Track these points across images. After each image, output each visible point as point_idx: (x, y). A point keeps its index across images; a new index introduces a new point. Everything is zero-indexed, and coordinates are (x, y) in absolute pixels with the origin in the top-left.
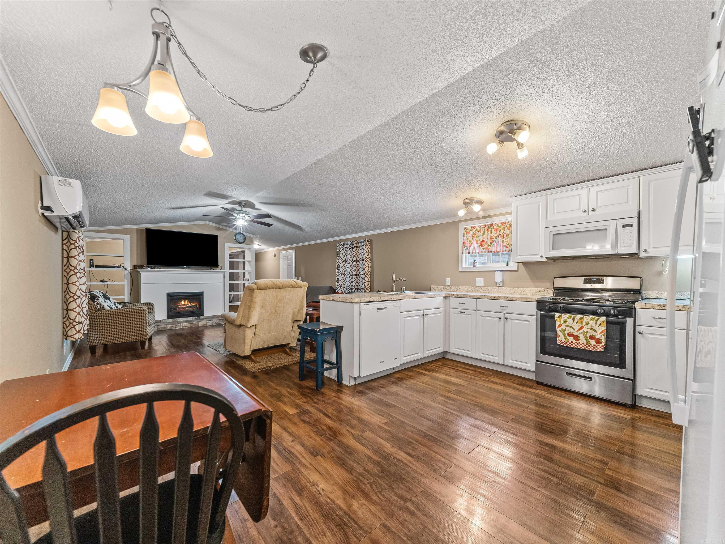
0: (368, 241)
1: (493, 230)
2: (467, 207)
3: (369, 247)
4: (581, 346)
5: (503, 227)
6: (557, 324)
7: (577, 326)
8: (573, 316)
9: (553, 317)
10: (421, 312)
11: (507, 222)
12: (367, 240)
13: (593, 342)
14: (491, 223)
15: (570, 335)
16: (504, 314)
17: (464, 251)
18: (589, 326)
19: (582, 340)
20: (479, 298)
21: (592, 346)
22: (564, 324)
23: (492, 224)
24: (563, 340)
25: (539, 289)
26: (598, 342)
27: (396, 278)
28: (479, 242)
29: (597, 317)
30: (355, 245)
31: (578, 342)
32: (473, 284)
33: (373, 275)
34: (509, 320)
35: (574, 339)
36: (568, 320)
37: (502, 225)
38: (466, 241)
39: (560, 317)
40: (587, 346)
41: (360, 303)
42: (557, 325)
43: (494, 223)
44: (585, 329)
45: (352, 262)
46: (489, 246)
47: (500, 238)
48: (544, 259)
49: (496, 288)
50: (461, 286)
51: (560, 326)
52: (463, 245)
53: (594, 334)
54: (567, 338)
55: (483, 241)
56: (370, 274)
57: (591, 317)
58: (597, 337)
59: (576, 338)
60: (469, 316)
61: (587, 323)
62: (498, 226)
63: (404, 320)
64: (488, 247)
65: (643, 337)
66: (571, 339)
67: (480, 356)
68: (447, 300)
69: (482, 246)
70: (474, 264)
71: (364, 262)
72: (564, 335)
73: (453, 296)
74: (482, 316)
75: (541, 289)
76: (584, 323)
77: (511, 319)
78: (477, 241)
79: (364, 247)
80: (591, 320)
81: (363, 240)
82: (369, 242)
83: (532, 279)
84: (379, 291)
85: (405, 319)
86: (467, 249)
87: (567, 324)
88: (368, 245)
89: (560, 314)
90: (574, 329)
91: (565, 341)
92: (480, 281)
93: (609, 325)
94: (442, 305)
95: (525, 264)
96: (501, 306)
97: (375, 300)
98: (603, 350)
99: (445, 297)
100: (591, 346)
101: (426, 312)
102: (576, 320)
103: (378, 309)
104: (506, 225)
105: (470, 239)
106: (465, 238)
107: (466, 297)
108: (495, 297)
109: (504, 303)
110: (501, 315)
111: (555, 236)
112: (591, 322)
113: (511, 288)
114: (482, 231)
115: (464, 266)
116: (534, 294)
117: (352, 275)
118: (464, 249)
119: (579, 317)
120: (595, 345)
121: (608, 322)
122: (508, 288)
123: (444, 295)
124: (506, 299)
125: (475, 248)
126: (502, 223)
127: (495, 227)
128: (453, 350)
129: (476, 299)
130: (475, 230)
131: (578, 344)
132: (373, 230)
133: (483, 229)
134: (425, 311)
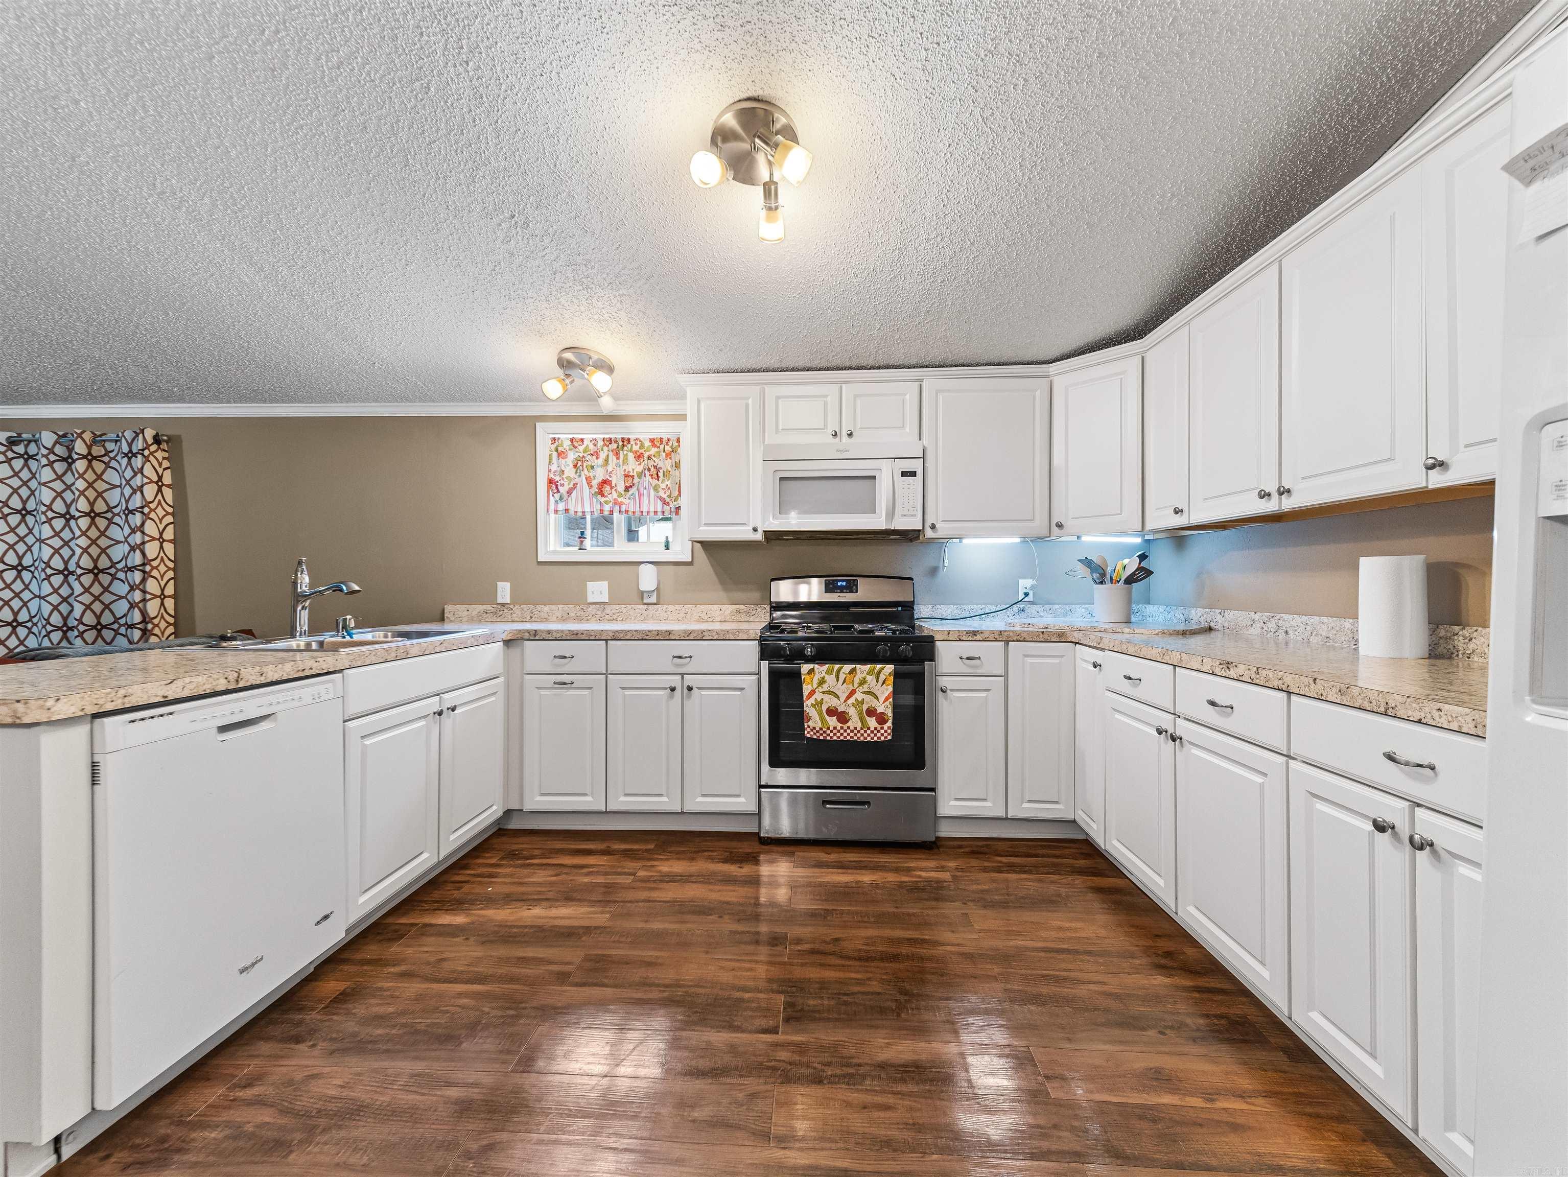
0: (157, 440)
1: (631, 456)
2: (568, 376)
3: (166, 464)
4: (852, 734)
5: (656, 449)
6: (806, 689)
7: (843, 692)
8: (837, 666)
9: (797, 674)
10: (433, 704)
11: (665, 439)
12: (149, 434)
13: (872, 722)
14: (626, 436)
15: (831, 712)
16: (682, 675)
17: (552, 507)
18: (865, 688)
19: (855, 722)
20: (617, 636)
21: (872, 732)
22: (821, 689)
23: (629, 440)
24: (819, 725)
25: (738, 606)
26: (882, 719)
27: (312, 585)
28: (595, 483)
29: (879, 666)
30: (80, 447)
31: (845, 727)
32: (579, 599)
33: (190, 571)
34: (695, 691)
35: (839, 720)
36: (827, 677)
37: (654, 445)
38: (557, 478)
39: (811, 671)
40: (862, 732)
41: (96, 716)
42: (806, 693)
43: (632, 437)
44: (859, 696)
45: (67, 517)
46: (620, 495)
47: (648, 477)
48: (759, 536)
49: (642, 606)
50: (545, 604)
51: (813, 692)
52: (549, 488)
53: (874, 703)
54: (826, 720)
55: (605, 482)
56: (174, 570)
57: (869, 666)
58: (880, 710)
59: (843, 718)
60: (586, 692)
61: (863, 682)
62: (642, 446)
63: (364, 750)
64: (620, 500)
65: (946, 699)
66: (833, 722)
67: (621, 802)
68: (515, 652)
69: (603, 495)
70: (582, 542)
71: (137, 519)
72: (820, 714)
73: (534, 636)
74: (623, 688)
75: (742, 607)
76: (857, 681)
77: (699, 688)
78: (589, 480)
79: (138, 462)
80: (868, 673)
81: (129, 435)
82: (164, 446)
83: (723, 583)
84: (224, 638)
85: (368, 742)
86: (561, 498)
87: (825, 687)
88: (160, 455)
89: (811, 666)
90: (838, 697)
91: (821, 729)
92: (598, 590)
93: (898, 680)
94: (499, 669)
95: (708, 546)
96: (674, 657)
97: (208, 688)
98: (889, 738)
99: (507, 643)
100: (869, 732)
101: (449, 699)
102: (842, 677)
103: (223, 729)
104: (662, 446)
105: (570, 471)
106: (554, 468)
107: (575, 636)
108: (658, 632)
109: (683, 647)
110: (675, 680)
111: (785, 483)
112: (869, 678)
113: (677, 607)
114: (603, 455)
115: (552, 548)
116: (728, 618)
117: (66, 573)
118: (552, 500)
119: (847, 668)
120: (876, 728)
121: (897, 675)
122: (671, 607)
123: (505, 637)
124: (687, 636)
125: (582, 499)
126: (652, 441)
127: (636, 448)
128: (535, 801)
129: (606, 641)
130: (581, 448)
131: (845, 731)
132: (181, 400)
133: (605, 448)
134: (445, 696)
